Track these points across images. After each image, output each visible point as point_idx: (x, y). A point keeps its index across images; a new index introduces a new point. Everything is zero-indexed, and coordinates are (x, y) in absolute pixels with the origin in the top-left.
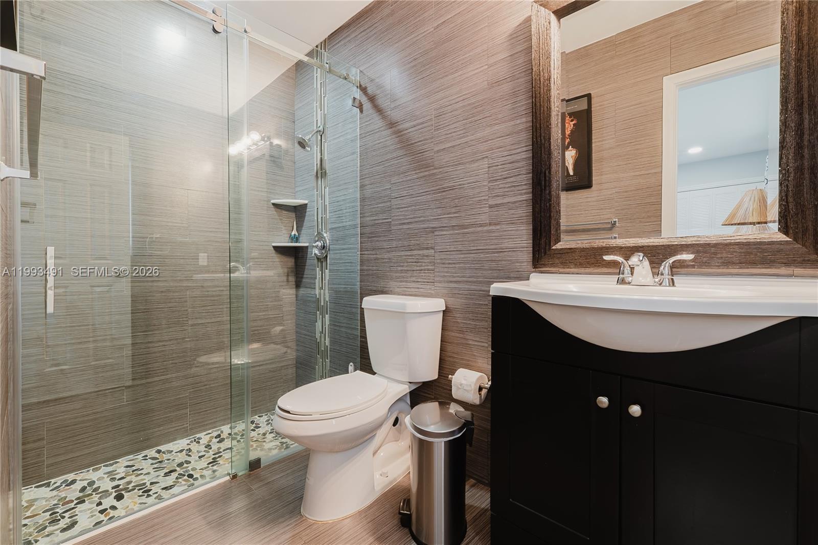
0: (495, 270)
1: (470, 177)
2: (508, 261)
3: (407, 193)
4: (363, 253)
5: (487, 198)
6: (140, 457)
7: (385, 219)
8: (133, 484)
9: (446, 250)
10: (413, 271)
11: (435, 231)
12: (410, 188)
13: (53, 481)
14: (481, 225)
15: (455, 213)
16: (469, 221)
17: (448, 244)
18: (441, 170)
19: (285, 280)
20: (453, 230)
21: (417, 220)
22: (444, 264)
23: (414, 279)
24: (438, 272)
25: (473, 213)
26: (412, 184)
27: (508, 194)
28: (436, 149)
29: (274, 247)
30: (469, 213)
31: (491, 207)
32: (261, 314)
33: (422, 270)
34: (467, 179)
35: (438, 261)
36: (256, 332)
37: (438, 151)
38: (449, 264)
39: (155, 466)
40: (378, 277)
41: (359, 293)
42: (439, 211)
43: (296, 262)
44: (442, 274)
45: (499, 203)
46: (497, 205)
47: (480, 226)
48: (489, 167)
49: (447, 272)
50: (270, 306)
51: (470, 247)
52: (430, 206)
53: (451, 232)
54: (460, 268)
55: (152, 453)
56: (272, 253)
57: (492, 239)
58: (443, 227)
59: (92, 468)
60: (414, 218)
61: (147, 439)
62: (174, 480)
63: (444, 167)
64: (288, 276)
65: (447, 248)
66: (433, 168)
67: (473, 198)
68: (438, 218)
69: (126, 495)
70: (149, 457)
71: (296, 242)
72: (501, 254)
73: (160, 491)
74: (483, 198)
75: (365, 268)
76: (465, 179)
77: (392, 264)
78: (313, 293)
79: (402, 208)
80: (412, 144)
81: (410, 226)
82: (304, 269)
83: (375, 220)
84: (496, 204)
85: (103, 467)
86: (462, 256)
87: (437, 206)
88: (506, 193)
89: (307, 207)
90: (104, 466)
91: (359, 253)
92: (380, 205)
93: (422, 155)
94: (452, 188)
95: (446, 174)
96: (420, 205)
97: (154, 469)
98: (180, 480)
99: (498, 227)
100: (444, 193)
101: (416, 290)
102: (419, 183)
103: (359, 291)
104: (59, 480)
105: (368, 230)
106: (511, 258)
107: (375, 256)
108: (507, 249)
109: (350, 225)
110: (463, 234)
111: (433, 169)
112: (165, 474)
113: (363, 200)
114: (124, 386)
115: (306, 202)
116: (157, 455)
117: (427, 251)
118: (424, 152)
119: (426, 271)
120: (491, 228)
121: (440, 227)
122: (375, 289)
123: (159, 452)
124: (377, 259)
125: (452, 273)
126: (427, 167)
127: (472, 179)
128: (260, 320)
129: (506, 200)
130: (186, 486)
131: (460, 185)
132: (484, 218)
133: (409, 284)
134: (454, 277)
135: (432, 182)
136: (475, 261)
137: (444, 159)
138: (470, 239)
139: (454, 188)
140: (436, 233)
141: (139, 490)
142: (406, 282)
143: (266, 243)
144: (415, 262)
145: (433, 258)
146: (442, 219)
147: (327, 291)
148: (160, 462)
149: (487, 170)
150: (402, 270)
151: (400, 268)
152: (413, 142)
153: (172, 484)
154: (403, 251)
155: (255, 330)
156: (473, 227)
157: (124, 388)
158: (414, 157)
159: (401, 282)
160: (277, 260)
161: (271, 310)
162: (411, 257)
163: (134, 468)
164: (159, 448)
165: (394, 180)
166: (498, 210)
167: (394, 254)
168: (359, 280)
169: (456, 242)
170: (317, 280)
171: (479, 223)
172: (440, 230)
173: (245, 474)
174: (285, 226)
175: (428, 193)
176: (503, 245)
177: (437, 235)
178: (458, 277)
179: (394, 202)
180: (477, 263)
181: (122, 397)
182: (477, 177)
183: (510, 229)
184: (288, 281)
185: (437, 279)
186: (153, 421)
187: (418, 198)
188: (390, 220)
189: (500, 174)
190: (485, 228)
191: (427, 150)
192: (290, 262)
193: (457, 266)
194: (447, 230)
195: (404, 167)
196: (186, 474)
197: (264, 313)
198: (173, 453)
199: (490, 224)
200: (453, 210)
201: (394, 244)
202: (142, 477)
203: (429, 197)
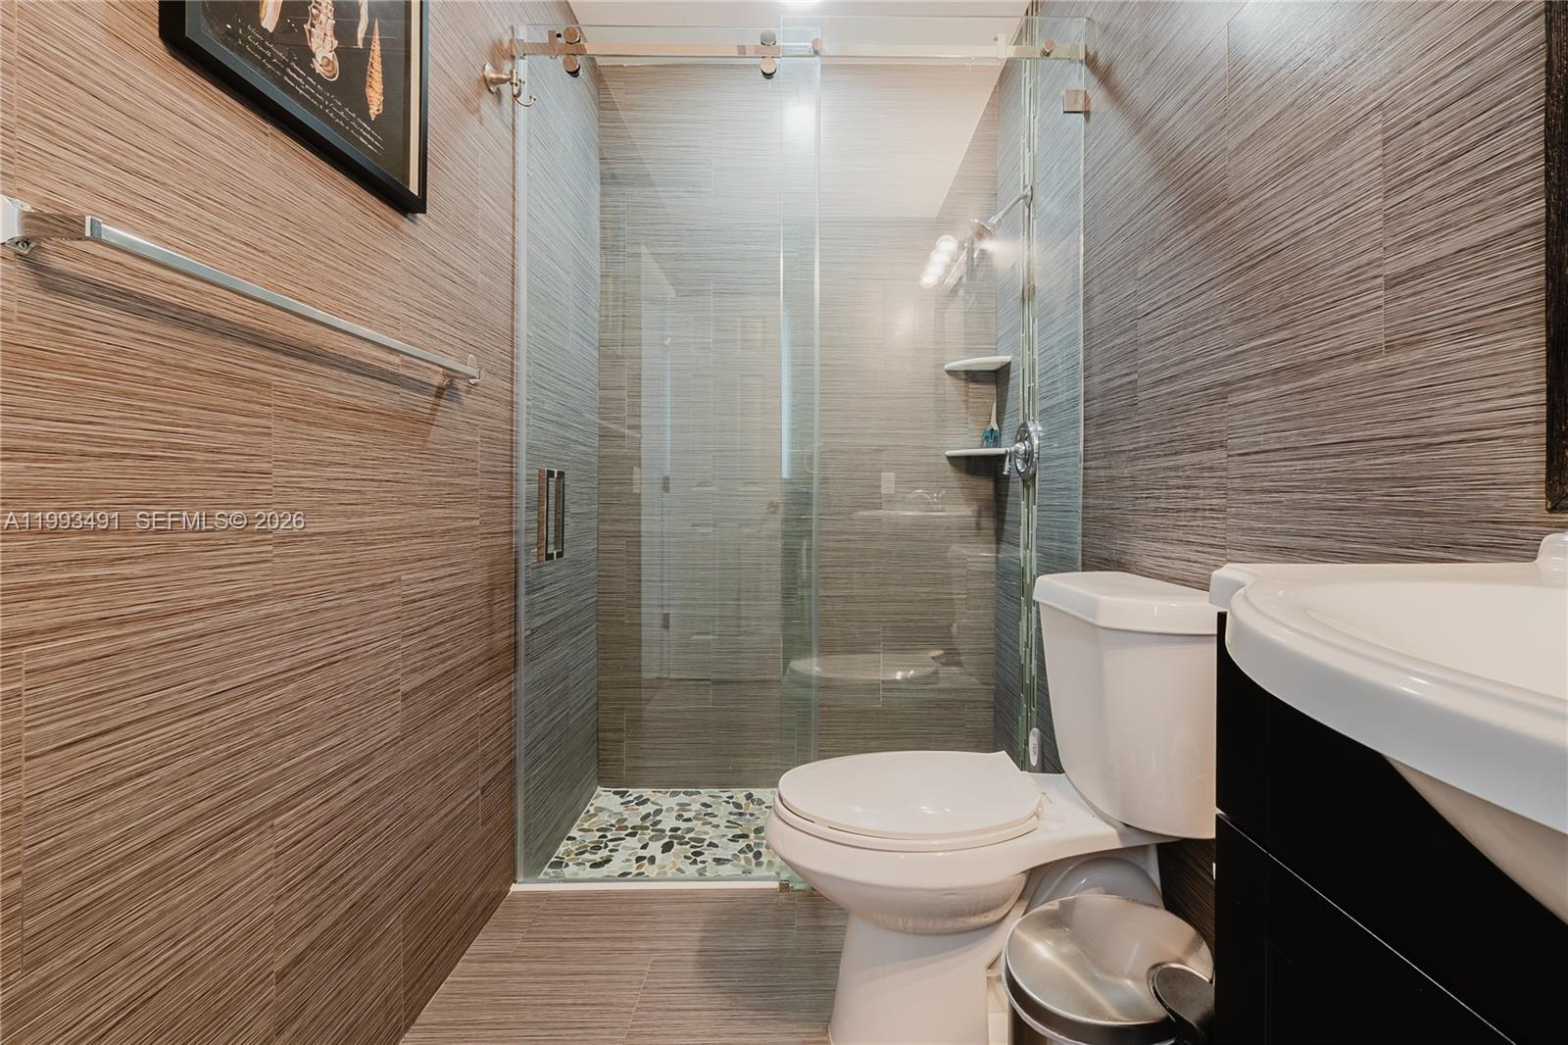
0: (1406, 513)
1: (1325, 197)
2: (1455, 478)
3: (1168, 295)
4: (1089, 464)
5: (1377, 254)
6: (725, 796)
7: (1126, 375)
8: (692, 835)
9: (1256, 449)
10: (1179, 511)
11: (1230, 392)
12: (1175, 280)
13: (631, 791)
14: (1359, 356)
15: (1279, 328)
16: (1324, 346)
17: (1261, 429)
18: (1243, 204)
19: (973, 526)
20: (1276, 383)
21: (1188, 365)
22: (1249, 491)
23: (1179, 534)
24: (1236, 516)
25: (1334, 318)
26: (1176, 267)
27: (1455, 219)
28: (1232, 145)
29: (951, 459)
30: (1320, 322)
31: (1393, 282)
32: (922, 589)
33: (1197, 509)
34: (1317, 206)
35: (1237, 483)
36: (912, 624)
37: (1239, 149)
38: (1264, 491)
39: (732, 818)
40: (1112, 526)
41: (1080, 561)
42: (1238, 331)
43: (996, 489)
44: (1246, 524)
45: (1419, 262)
46: (1414, 273)
47: (1357, 359)
48: (1385, 142)
49: (1258, 518)
50: (940, 576)
51: (1324, 433)
52: (1217, 321)
53: (1270, 391)
54: (1293, 506)
55: (740, 795)
56: (945, 472)
57: (1396, 402)
58: (1247, 378)
59: (671, 790)
60: (1183, 362)
61: (737, 771)
62: (736, 852)
63: (1250, 193)
64: (979, 516)
65: (1257, 443)
66: (1225, 204)
67: (1333, 266)
68: (1236, 353)
69: (676, 846)
70: (734, 800)
71: (996, 446)
72: (1428, 455)
73: (710, 861)
74: (1364, 259)
75: (1091, 501)
76: (1310, 209)
77: (1138, 494)
78: (1015, 555)
79: (1158, 339)
80: (1180, 154)
81: (1176, 386)
82: (1006, 503)
83: (1109, 380)
84: (1411, 270)
85: (682, 795)
86: (1300, 465)
87: (1235, 317)
88: (1452, 218)
89: (1009, 369)
90: (684, 793)
91: (1081, 465)
92: (1118, 341)
93: (1202, 176)
94: (1272, 252)
95: (1259, 210)
96: (1196, 323)
97: (728, 822)
98: (742, 856)
99: (1418, 354)
100: (1252, 274)
101: (1184, 565)
102: (1194, 260)
103: (1080, 557)
104: (636, 793)
105: (1097, 406)
106: (1468, 470)
107: (1108, 473)
108: (1448, 433)
109: (1067, 400)
110: (1302, 392)
111: (1225, 208)
112: (733, 837)
113: (1088, 334)
114: (709, 680)
115: (1007, 358)
116: (744, 802)
117: (1211, 454)
118: (1205, 166)
119: (1207, 514)
120: (1390, 360)
121: (1240, 381)
122: (1105, 554)
123: (749, 797)
124: (1111, 480)
125: (1268, 519)
126: (1212, 207)
127: (1333, 202)
128: (920, 601)
129: (1447, 247)
130: (741, 870)
131: (1296, 234)
132: (1370, 329)
133: (1169, 547)
134: (1276, 533)
135: (1221, 250)
136: (1338, 480)
137: (1251, 167)
138: (1323, 406)
139: (1280, 247)
140: (1233, 399)
141: (692, 847)
142: (1165, 541)
143: (933, 452)
144: (1184, 487)
145: (1224, 474)
146: (1245, 356)
147: (1034, 553)
148: (741, 814)
149: (1379, 152)
150: (1156, 510)
151: (1152, 504)
152: (1184, 146)
153: (729, 857)
154: (1159, 456)
155: (911, 621)
156: (1331, 366)
157: (708, 683)
158: (1181, 190)
159: (1155, 540)
160: (955, 484)
161: (943, 584)
162: (1173, 474)
163: (709, 810)
164: (752, 791)
165: (1142, 268)
166: (1419, 288)
167: (1141, 465)
168: (1080, 531)
169: (1284, 420)
170: (1021, 528)
171: (1352, 348)
172: (1243, 388)
173: (804, 891)
174: (974, 415)
175: (1213, 283)
176: (1435, 421)
177: (1235, 405)
178: (1287, 533)
179: (1144, 326)
180: (1342, 490)
181: (707, 697)
182: (1345, 191)
183: (1463, 354)
184: (978, 527)
185: (1231, 537)
186: (745, 744)
187: (1191, 304)
188: (1135, 376)
189: (1425, 152)
190: (1372, 365)
191: (1211, 156)
192: (986, 487)
193: (1285, 497)
194: (1259, 387)
195: (1161, 227)
196: (755, 850)
197: (928, 589)
198: (763, 806)
199: (1390, 347)
200: (1275, 321)
201: (1144, 437)
202: (708, 828)
203: (1215, 294)
